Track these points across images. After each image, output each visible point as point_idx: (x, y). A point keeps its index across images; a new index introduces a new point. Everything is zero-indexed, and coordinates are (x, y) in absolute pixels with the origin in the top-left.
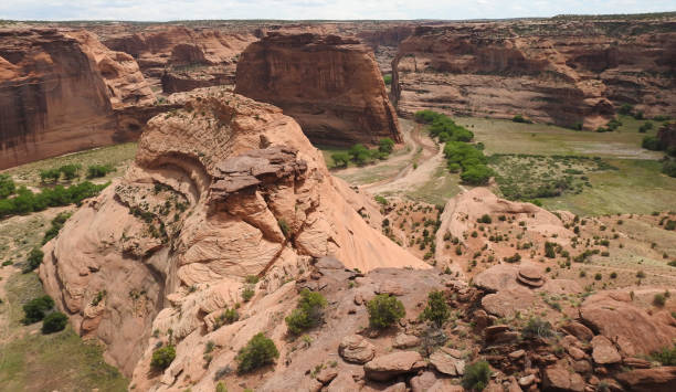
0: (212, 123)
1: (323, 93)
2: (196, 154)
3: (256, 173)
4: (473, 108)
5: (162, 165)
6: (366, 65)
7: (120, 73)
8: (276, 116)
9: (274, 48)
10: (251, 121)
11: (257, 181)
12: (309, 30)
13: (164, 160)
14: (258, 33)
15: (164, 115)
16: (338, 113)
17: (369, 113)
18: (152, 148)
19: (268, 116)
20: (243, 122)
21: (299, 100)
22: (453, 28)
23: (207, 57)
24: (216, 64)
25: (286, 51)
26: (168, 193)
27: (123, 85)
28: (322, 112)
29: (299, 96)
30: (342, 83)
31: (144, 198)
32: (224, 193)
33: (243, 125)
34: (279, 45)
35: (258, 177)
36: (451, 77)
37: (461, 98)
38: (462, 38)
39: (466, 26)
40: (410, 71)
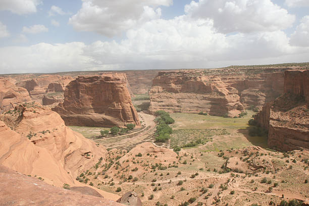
4: (182, 109)
7: (17, 97)
8: (46, 111)
9: (81, 83)
10: (31, 114)
19: (42, 111)
20: (27, 114)
22: (175, 72)
25: (86, 84)
34: (83, 81)
36: (174, 95)
37: (177, 104)
38: (178, 77)
39: (181, 71)
40: (155, 92)
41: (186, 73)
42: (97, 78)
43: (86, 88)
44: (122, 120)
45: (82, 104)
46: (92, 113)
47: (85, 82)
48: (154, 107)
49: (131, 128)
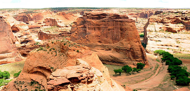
0: (57, 54)
1: (111, 41)
2: (50, 67)
3: (69, 77)
4: (182, 50)
5: (34, 72)
6: (131, 28)
7: (20, 30)
8: (87, 51)
9: (88, 20)
10: (75, 53)
11: (68, 81)
12: (105, 12)
13: (35, 70)
14: (82, 13)
15: (37, 49)
16: (117, 50)
17: (132, 50)
18: (31, 64)
19: (83, 51)
20: (71, 53)
21: (99, 44)
22: (173, 12)
23: (59, 24)
24: (62, 27)
25: (94, 21)
26: (36, 85)
27: (21, 36)
28: (110, 50)
29: (99, 42)
30: (120, 36)
31: (26, 87)
32: (52, 86)
33: (71, 55)
34: (91, 18)
35: (69, 79)
36: (172, 35)
37: (177, 45)
38: (176, 17)
39: (179, 11)
40: (152, 31)
41: (184, 13)
42: (104, 15)
43: (94, 24)
44: (131, 59)
45: (89, 41)
46: (98, 50)
47: (93, 18)
48: (153, 46)
49: (140, 67)
